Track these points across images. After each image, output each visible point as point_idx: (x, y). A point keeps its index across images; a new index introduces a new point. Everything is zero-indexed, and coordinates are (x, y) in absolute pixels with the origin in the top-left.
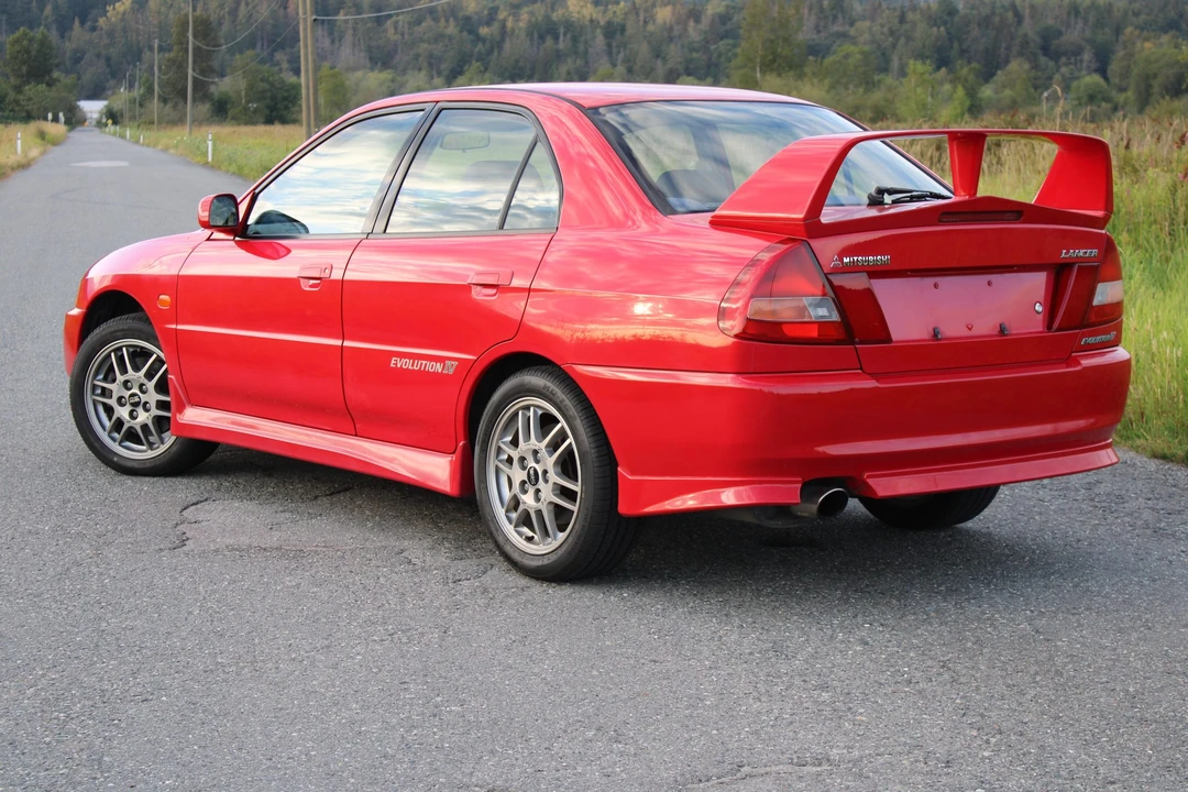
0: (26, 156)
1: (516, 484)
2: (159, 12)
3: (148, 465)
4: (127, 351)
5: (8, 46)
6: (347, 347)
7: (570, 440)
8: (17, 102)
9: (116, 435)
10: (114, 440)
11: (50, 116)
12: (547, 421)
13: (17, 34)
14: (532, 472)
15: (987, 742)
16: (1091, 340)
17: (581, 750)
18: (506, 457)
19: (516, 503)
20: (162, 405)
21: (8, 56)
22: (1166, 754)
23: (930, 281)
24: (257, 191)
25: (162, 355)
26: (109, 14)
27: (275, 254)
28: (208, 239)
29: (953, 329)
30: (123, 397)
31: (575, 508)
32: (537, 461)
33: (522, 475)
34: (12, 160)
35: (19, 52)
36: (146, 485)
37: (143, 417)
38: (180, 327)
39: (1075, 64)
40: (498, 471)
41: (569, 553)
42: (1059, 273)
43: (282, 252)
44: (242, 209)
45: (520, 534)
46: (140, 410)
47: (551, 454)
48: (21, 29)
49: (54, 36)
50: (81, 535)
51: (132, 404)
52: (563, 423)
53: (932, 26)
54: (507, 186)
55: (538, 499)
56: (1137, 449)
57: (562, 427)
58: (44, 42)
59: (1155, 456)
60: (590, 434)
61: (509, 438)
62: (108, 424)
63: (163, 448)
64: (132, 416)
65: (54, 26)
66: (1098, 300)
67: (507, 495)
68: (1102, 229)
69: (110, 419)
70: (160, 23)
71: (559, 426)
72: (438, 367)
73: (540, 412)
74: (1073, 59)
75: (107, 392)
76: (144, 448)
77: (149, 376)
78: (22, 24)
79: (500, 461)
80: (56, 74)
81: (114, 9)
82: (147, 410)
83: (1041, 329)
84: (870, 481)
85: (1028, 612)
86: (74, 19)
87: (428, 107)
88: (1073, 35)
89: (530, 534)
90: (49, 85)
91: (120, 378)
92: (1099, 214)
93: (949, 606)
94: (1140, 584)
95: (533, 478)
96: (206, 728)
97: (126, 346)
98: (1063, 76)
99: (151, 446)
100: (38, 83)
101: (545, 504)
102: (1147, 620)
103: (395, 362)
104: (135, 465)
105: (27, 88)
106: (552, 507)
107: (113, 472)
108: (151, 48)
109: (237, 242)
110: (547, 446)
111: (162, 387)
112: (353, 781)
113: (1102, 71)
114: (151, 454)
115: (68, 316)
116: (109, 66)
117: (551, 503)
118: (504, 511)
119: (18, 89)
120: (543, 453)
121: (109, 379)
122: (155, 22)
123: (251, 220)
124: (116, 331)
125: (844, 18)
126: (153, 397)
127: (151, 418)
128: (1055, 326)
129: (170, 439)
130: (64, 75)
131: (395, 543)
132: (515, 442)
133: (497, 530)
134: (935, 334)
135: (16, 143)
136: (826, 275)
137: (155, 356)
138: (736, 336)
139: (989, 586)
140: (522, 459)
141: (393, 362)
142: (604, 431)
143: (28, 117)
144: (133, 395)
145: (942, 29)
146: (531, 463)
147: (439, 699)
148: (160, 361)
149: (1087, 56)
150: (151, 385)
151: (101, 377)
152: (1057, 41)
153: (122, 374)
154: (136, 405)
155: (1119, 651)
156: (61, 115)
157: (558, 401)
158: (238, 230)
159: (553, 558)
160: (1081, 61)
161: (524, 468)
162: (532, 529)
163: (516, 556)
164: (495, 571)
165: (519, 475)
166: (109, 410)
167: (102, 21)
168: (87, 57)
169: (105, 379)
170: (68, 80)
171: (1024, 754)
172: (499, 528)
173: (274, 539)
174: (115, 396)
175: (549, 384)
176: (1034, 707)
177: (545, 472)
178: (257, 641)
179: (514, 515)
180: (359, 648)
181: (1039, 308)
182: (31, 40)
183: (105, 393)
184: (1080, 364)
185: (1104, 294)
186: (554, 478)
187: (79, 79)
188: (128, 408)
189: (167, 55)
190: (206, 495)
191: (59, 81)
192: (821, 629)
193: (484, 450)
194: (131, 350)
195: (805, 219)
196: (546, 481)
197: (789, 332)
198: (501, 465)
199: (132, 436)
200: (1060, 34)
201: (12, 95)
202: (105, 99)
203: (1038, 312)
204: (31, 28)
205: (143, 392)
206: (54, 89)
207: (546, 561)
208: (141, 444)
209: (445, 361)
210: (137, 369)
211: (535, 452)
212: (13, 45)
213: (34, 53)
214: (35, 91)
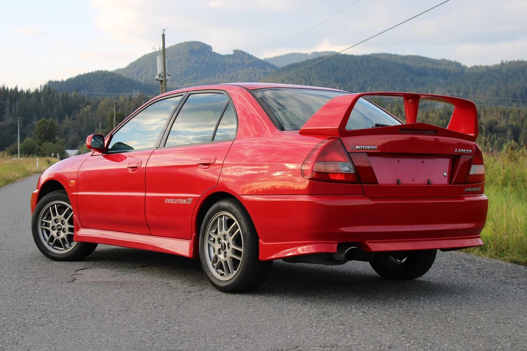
0: (40, 168)
1: (217, 250)
2: (102, 112)
3: (64, 256)
4: (57, 206)
5: (36, 126)
6: (147, 196)
7: (239, 229)
8: (39, 150)
9: (51, 243)
10: (50, 245)
11: (53, 154)
12: (230, 222)
13: (40, 121)
14: (223, 244)
15: (410, 342)
16: (469, 189)
17: (229, 341)
18: (213, 239)
19: (216, 258)
20: (71, 230)
21: (36, 130)
22: (488, 346)
23: (396, 160)
24: (113, 134)
25: (71, 207)
26: (81, 113)
27: (120, 159)
28: (92, 155)
29: (406, 180)
30: (54, 226)
31: (241, 259)
32: (225, 240)
33: (219, 246)
34: (34, 169)
35: (41, 128)
36: (62, 264)
37: (63, 235)
38: (79, 193)
39: (504, 136)
40: (209, 245)
41: (238, 278)
42: (455, 159)
43: (124, 158)
44: (106, 142)
45: (218, 272)
46: (61, 232)
47: (231, 236)
48: (43, 119)
49: (56, 122)
50: (30, 279)
51: (58, 229)
52: (236, 222)
53: (440, 119)
54: (216, 123)
55: (225, 256)
56: (505, 260)
57: (236, 224)
58: (52, 124)
59: (512, 262)
60: (248, 225)
61: (214, 231)
62: (48, 238)
63: (71, 248)
64: (58, 234)
65: (57, 118)
66: (472, 172)
67: (213, 255)
68: (474, 141)
69: (48, 236)
70: (103, 116)
71: (235, 223)
72: (185, 201)
73: (227, 218)
74: (503, 135)
75: (48, 224)
76: (63, 249)
77: (66, 217)
78: (43, 116)
79: (210, 241)
80: (57, 138)
81: (83, 110)
82: (64, 232)
83: (446, 183)
84: (368, 244)
85: (440, 305)
86: (65, 115)
87: (184, 94)
88: (503, 123)
89: (223, 272)
90: (54, 142)
91: (53, 218)
92: (472, 135)
93: (406, 303)
94: (492, 297)
95: (223, 247)
96: (66, 333)
97: (57, 204)
98: (499, 142)
99: (66, 248)
100: (49, 142)
101: (228, 258)
102: (492, 307)
103: (167, 201)
104: (59, 256)
105: (44, 144)
106: (231, 259)
107: (50, 260)
108: (98, 127)
109: (103, 156)
110: (229, 233)
111: (71, 222)
112: (125, 348)
113: (516, 140)
114: (66, 251)
115: (33, 194)
116: (80, 135)
117: (231, 257)
118: (211, 263)
119: (40, 144)
120: (228, 236)
121: (49, 218)
122: (101, 116)
123: (110, 147)
124: (52, 197)
125: (401, 116)
126: (67, 226)
127: (66, 235)
128: (453, 182)
129: (74, 244)
130: (60, 139)
131: (165, 280)
132: (216, 233)
133: (208, 271)
134: (398, 182)
135: (36, 163)
136: (348, 153)
137: (68, 208)
138: (310, 179)
139: (424, 297)
140: (219, 239)
141: (166, 201)
142: (253, 225)
143: (44, 155)
144: (58, 225)
145: (445, 121)
146: (223, 241)
147: (170, 325)
148: (70, 211)
149: (509, 133)
150: (66, 221)
151: (45, 218)
152: (496, 126)
153: (54, 216)
154: (60, 230)
155: (477, 316)
156: (58, 154)
157: (234, 212)
158: (105, 151)
159: (232, 281)
160: (507, 135)
161: (220, 243)
162: (223, 271)
163: (216, 282)
164: (208, 290)
165: (217, 246)
166: (48, 232)
167: (78, 116)
168: (71, 131)
169: (47, 219)
170: (63, 140)
171: (425, 346)
172: (209, 271)
173: (114, 279)
174: (51, 226)
175: (230, 205)
176: (433, 332)
177: (229, 244)
178: (96, 308)
179: (215, 265)
180: (140, 310)
181: (445, 174)
182: (46, 123)
183: (47, 225)
184: (464, 199)
185: (475, 170)
186: (232, 246)
187: (67, 140)
188: (56, 231)
189: (105, 130)
190: (88, 267)
191: (58, 141)
192: (346, 308)
193: (203, 236)
194: (58, 206)
195: (339, 128)
196: (229, 248)
197: (332, 177)
198: (210, 243)
199: (58, 244)
200: (497, 123)
201: (37, 147)
202: (78, 149)
203: (445, 176)
204: (47, 119)
205: (63, 224)
206: (56, 144)
207: (228, 283)
208: (62, 247)
209: (187, 198)
210: (60, 214)
211: (225, 236)
212: (38, 125)
213: (47, 129)
214: (47, 145)
